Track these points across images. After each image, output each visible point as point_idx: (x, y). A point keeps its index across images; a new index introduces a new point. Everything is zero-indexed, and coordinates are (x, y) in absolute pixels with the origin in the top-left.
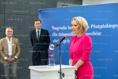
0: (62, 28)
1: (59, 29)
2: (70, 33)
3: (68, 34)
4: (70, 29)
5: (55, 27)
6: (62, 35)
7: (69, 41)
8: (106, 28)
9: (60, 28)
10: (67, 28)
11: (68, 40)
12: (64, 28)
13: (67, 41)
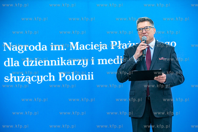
0: (35, 48)
1: (25, 50)
2: (56, 60)
3: (52, 61)
6: (34, 63)
7: (54, 77)
9: (27, 48)
10: (49, 48)
11: (50, 76)
12: (41, 47)
13: (46, 78)
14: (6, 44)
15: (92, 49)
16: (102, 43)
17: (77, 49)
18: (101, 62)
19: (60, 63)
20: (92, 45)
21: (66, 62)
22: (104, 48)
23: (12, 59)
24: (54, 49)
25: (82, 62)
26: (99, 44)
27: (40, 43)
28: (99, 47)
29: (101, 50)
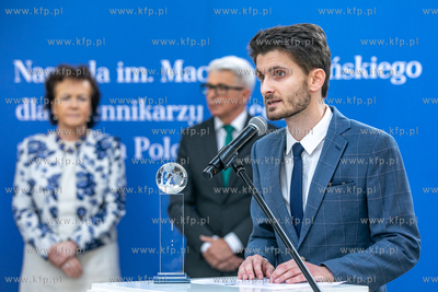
2: (130, 105)
3: (120, 109)
4: (128, 79)
5: (33, 66)
8: (354, 80)
10: (113, 75)
14: (19, 64)
17: (179, 79)
21: (152, 111)
24: (124, 77)
25: (188, 113)
27: (93, 63)
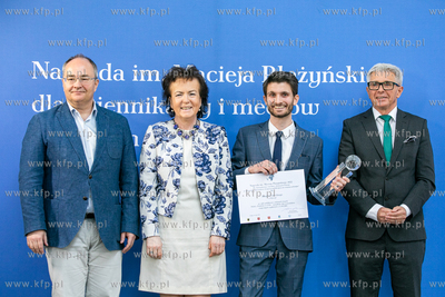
14: (37, 63)
15: (221, 80)
16: (243, 70)
18: (239, 110)
19: (152, 110)
20: (221, 73)
22: (248, 79)
23: (49, 96)
24: (139, 77)
26: (236, 70)
27: (109, 65)
28: (237, 78)
29: (240, 83)
